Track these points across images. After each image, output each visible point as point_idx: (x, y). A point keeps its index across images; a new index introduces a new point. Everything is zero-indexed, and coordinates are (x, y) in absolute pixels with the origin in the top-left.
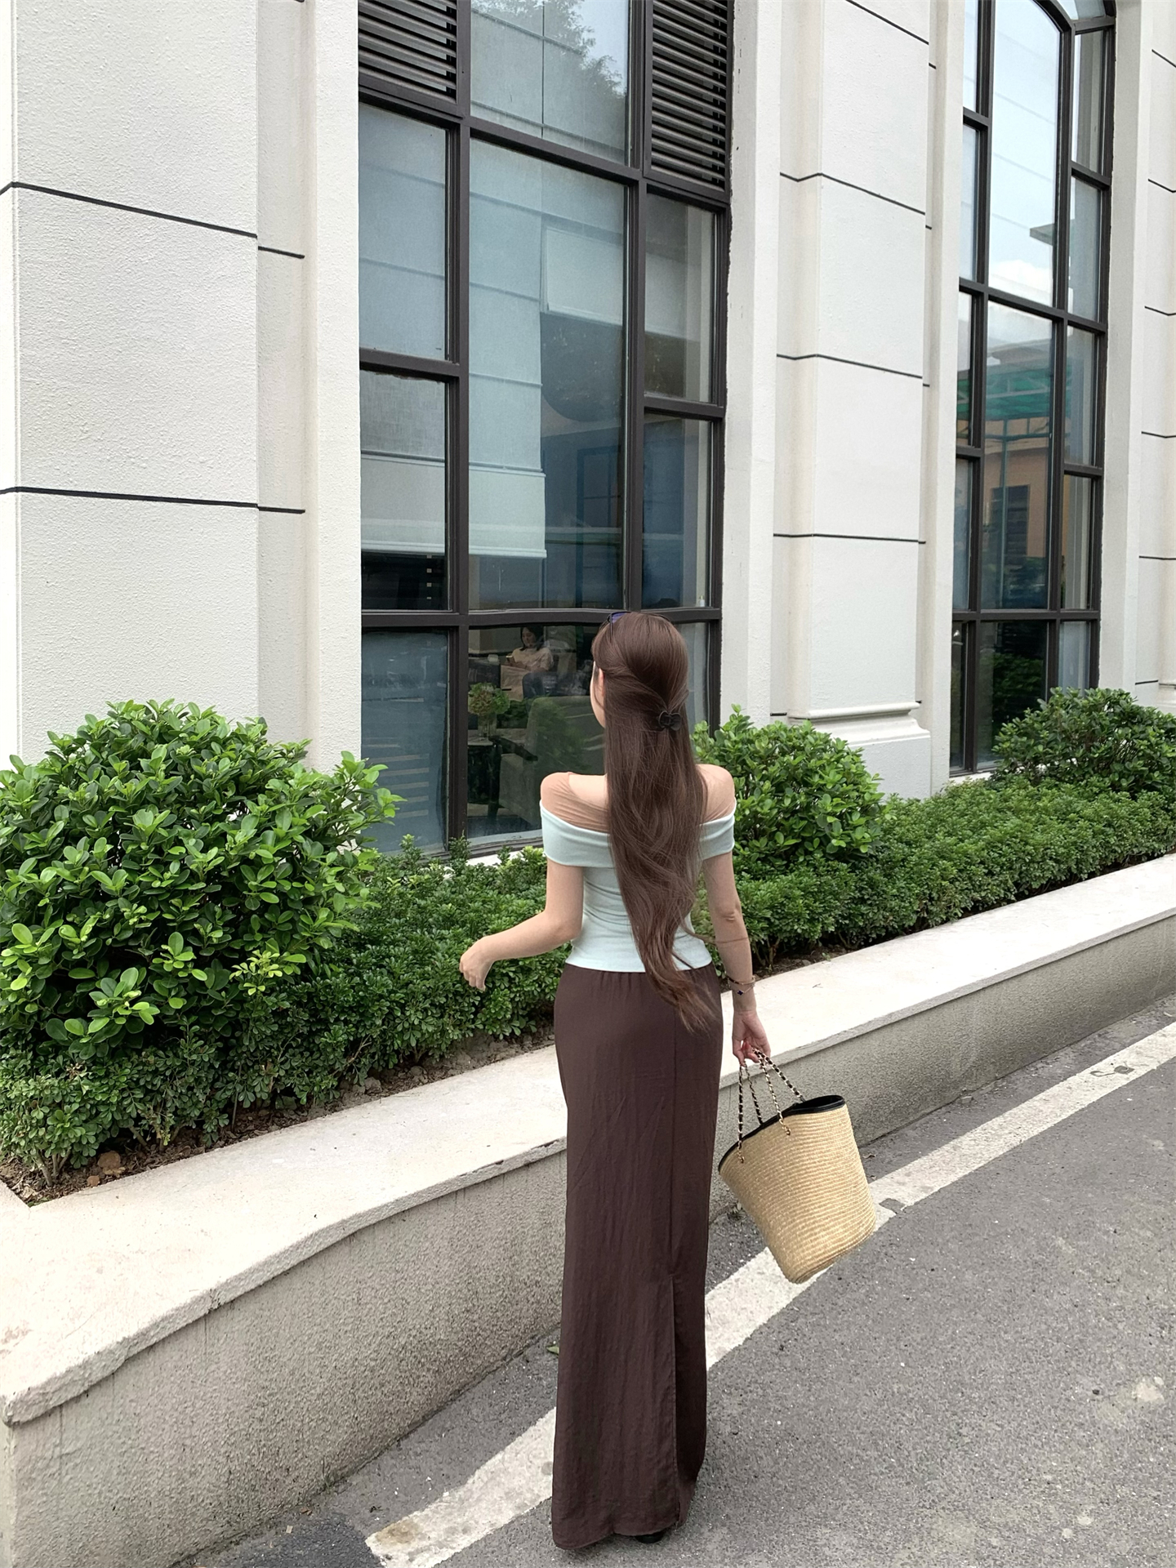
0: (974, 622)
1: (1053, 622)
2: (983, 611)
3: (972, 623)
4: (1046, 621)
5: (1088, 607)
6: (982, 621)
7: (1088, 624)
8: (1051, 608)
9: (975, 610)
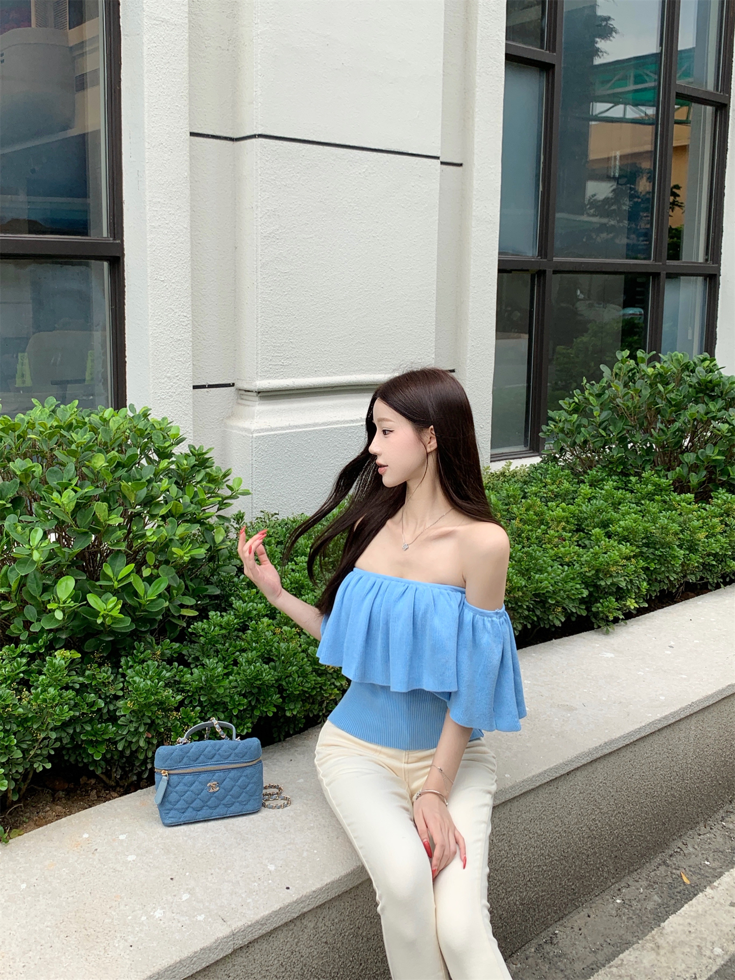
0: (544, 272)
1: (656, 275)
2: (555, 259)
3: (541, 274)
4: (648, 274)
5: (707, 260)
6: (555, 272)
7: (705, 280)
8: (655, 260)
9: (546, 257)
